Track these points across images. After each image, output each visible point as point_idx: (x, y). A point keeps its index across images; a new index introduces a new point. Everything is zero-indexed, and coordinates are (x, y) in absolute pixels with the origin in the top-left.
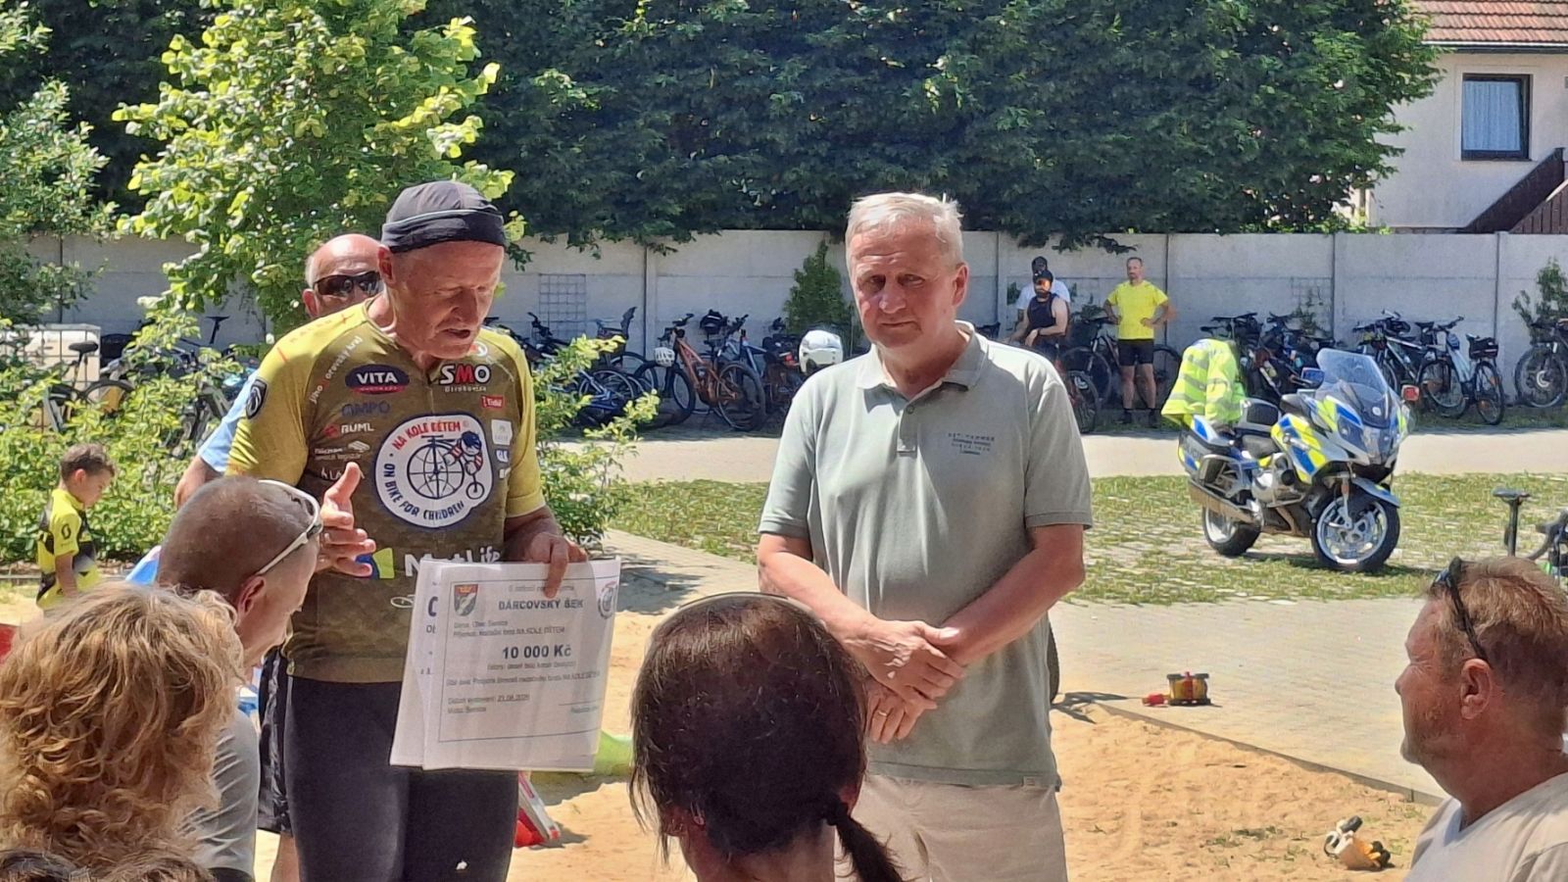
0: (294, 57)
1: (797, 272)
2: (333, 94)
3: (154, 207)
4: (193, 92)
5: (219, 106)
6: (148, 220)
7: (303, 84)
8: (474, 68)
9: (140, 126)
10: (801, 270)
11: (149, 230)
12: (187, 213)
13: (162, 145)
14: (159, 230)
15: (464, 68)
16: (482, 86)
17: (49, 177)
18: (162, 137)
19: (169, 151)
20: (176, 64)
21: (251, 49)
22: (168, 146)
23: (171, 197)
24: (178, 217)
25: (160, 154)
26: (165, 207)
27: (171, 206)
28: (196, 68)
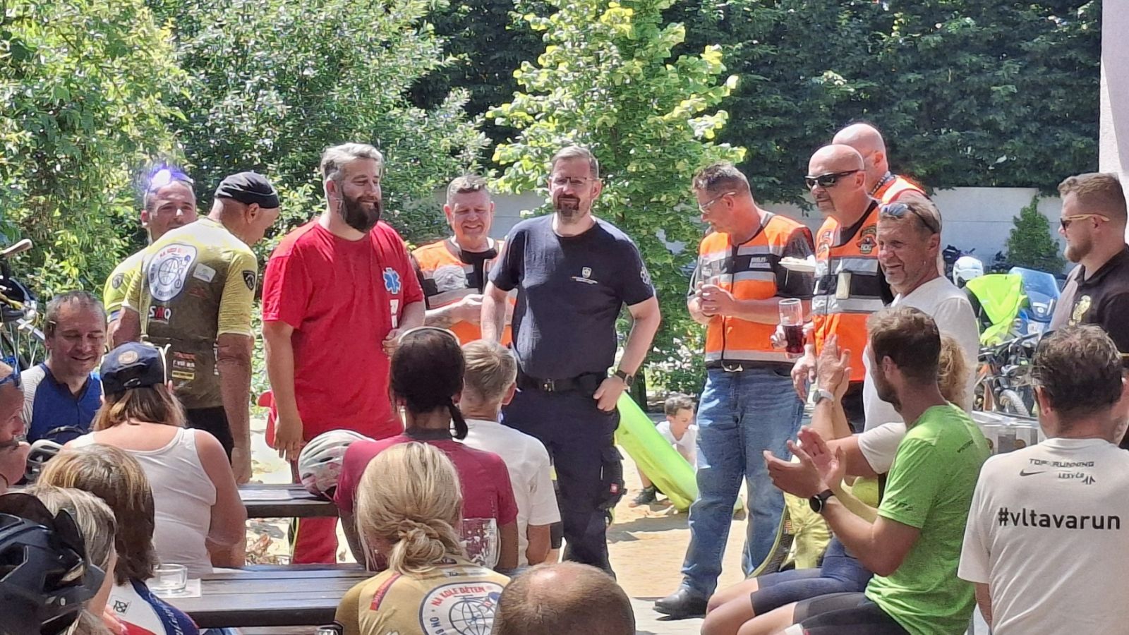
0: (599, 73)
1: (1015, 218)
2: (622, 97)
3: (510, 173)
4: (535, 96)
5: (550, 106)
6: (507, 181)
7: (603, 91)
8: (722, 79)
9: (504, 120)
10: (1019, 217)
11: (508, 188)
12: (531, 177)
13: (519, 132)
14: (513, 188)
15: (715, 78)
16: (726, 91)
17: (454, 152)
18: (519, 126)
19: (523, 135)
20: (522, 79)
21: (570, 69)
22: (522, 132)
23: (521, 166)
24: (526, 179)
25: (517, 138)
26: (517, 172)
27: (521, 172)
28: (535, 81)
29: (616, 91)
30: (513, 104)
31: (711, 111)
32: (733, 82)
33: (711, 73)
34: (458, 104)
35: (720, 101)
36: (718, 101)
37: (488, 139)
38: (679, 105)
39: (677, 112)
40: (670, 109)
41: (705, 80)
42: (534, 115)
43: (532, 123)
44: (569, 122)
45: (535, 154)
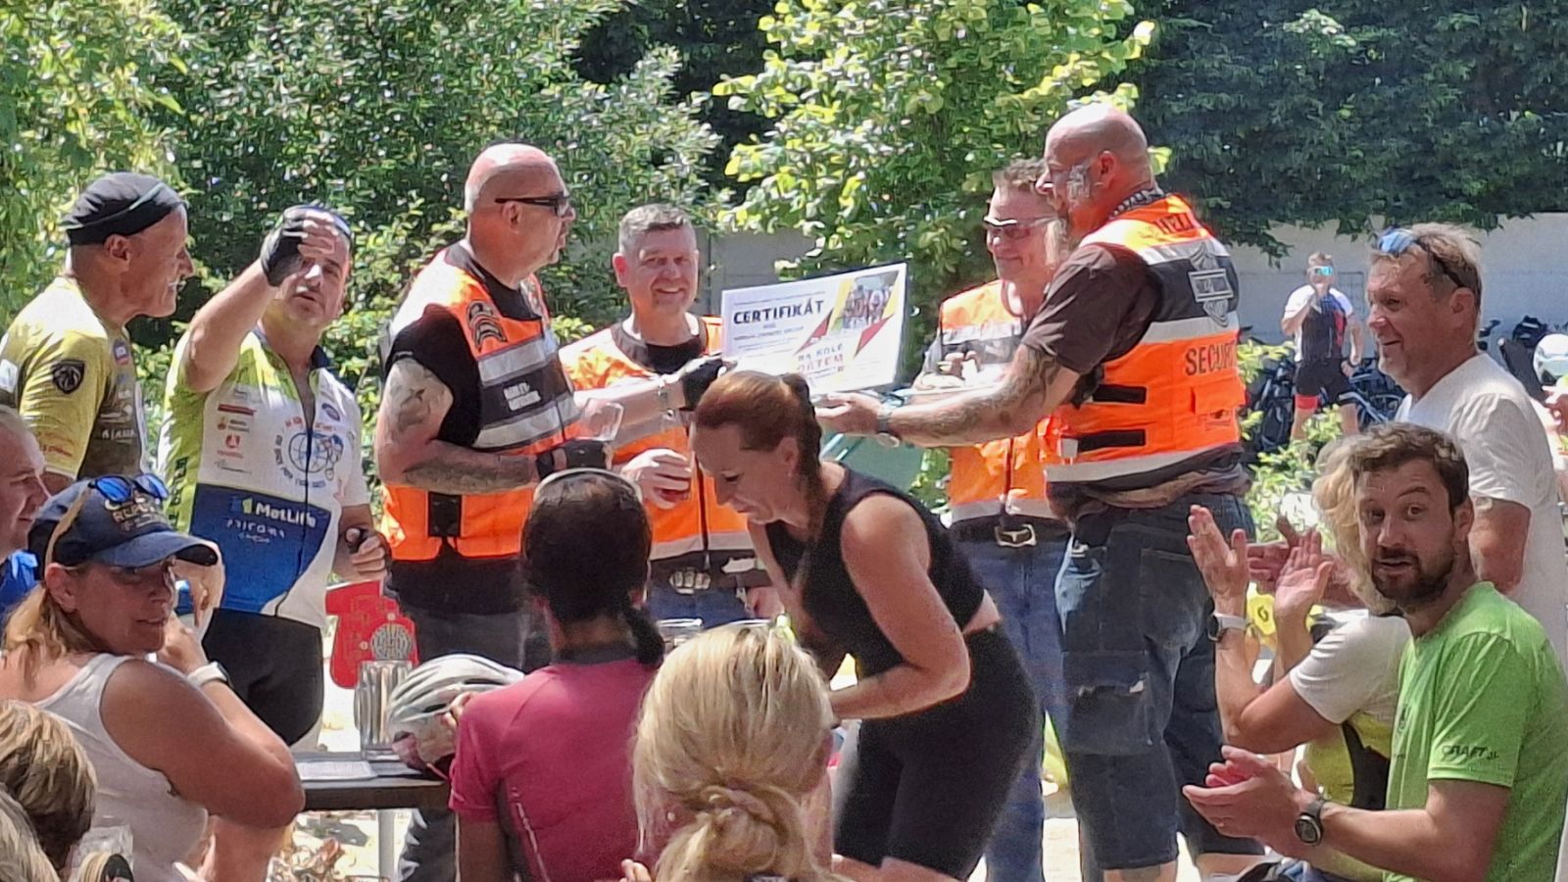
3: (756, 196)
4: (798, 61)
5: (825, 79)
6: (751, 212)
7: (918, 53)
8: (1126, 28)
9: (744, 101)
11: (754, 222)
12: (794, 203)
13: (770, 123)
14: (764, 222)
15: (1113, 27)
16: (1132, 49)
17: (657, 160)
18: (771, 114)
19: (778, 130)
22: (777, 125)
23: (775, 184)
24: (785, 205)
25: (768, 134)
26: (768, 196)
27: (775, 195)
29: (940, 51)
30: (761, 76)
31: (1109, 84)
32: (1144, 32)
33: (1106, 17)
34: (661, 74)
35: (1124, 67)
36: (1119, 67)
37: (714, 137)
38: (1050, 74)
39: (1046, 86)
40: (1035, 82)
41: (1096, 31)
42: (798, 94)
43: (795, 108)
44: (857, 106)
45: (800, 165)
